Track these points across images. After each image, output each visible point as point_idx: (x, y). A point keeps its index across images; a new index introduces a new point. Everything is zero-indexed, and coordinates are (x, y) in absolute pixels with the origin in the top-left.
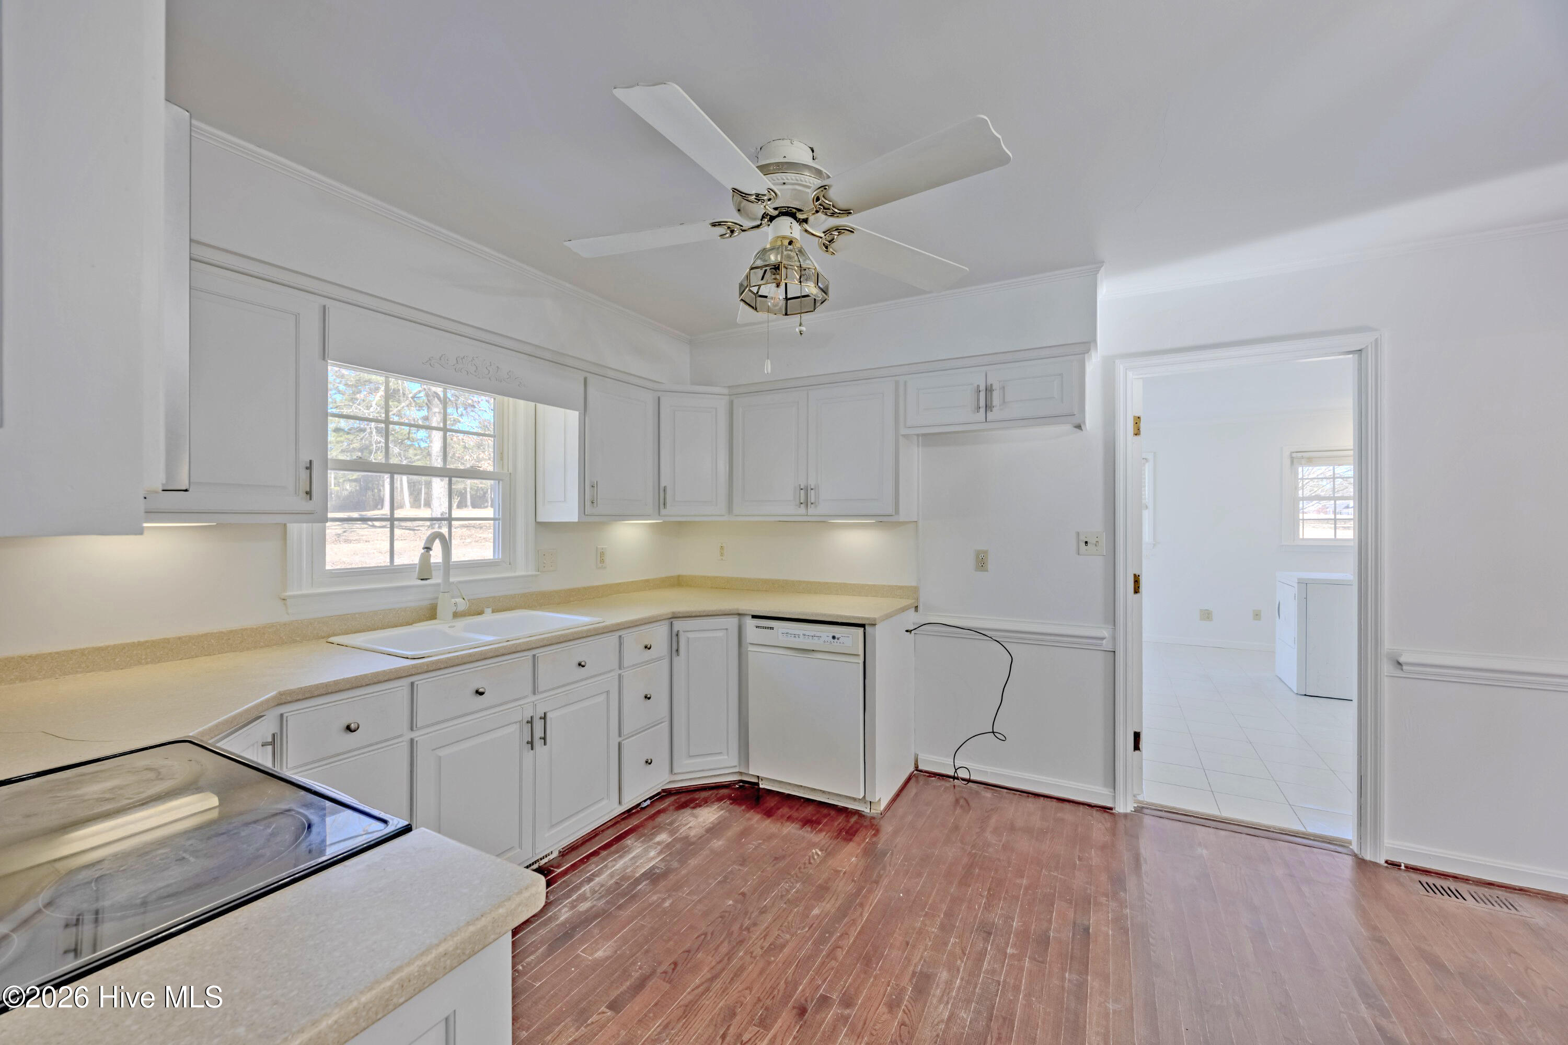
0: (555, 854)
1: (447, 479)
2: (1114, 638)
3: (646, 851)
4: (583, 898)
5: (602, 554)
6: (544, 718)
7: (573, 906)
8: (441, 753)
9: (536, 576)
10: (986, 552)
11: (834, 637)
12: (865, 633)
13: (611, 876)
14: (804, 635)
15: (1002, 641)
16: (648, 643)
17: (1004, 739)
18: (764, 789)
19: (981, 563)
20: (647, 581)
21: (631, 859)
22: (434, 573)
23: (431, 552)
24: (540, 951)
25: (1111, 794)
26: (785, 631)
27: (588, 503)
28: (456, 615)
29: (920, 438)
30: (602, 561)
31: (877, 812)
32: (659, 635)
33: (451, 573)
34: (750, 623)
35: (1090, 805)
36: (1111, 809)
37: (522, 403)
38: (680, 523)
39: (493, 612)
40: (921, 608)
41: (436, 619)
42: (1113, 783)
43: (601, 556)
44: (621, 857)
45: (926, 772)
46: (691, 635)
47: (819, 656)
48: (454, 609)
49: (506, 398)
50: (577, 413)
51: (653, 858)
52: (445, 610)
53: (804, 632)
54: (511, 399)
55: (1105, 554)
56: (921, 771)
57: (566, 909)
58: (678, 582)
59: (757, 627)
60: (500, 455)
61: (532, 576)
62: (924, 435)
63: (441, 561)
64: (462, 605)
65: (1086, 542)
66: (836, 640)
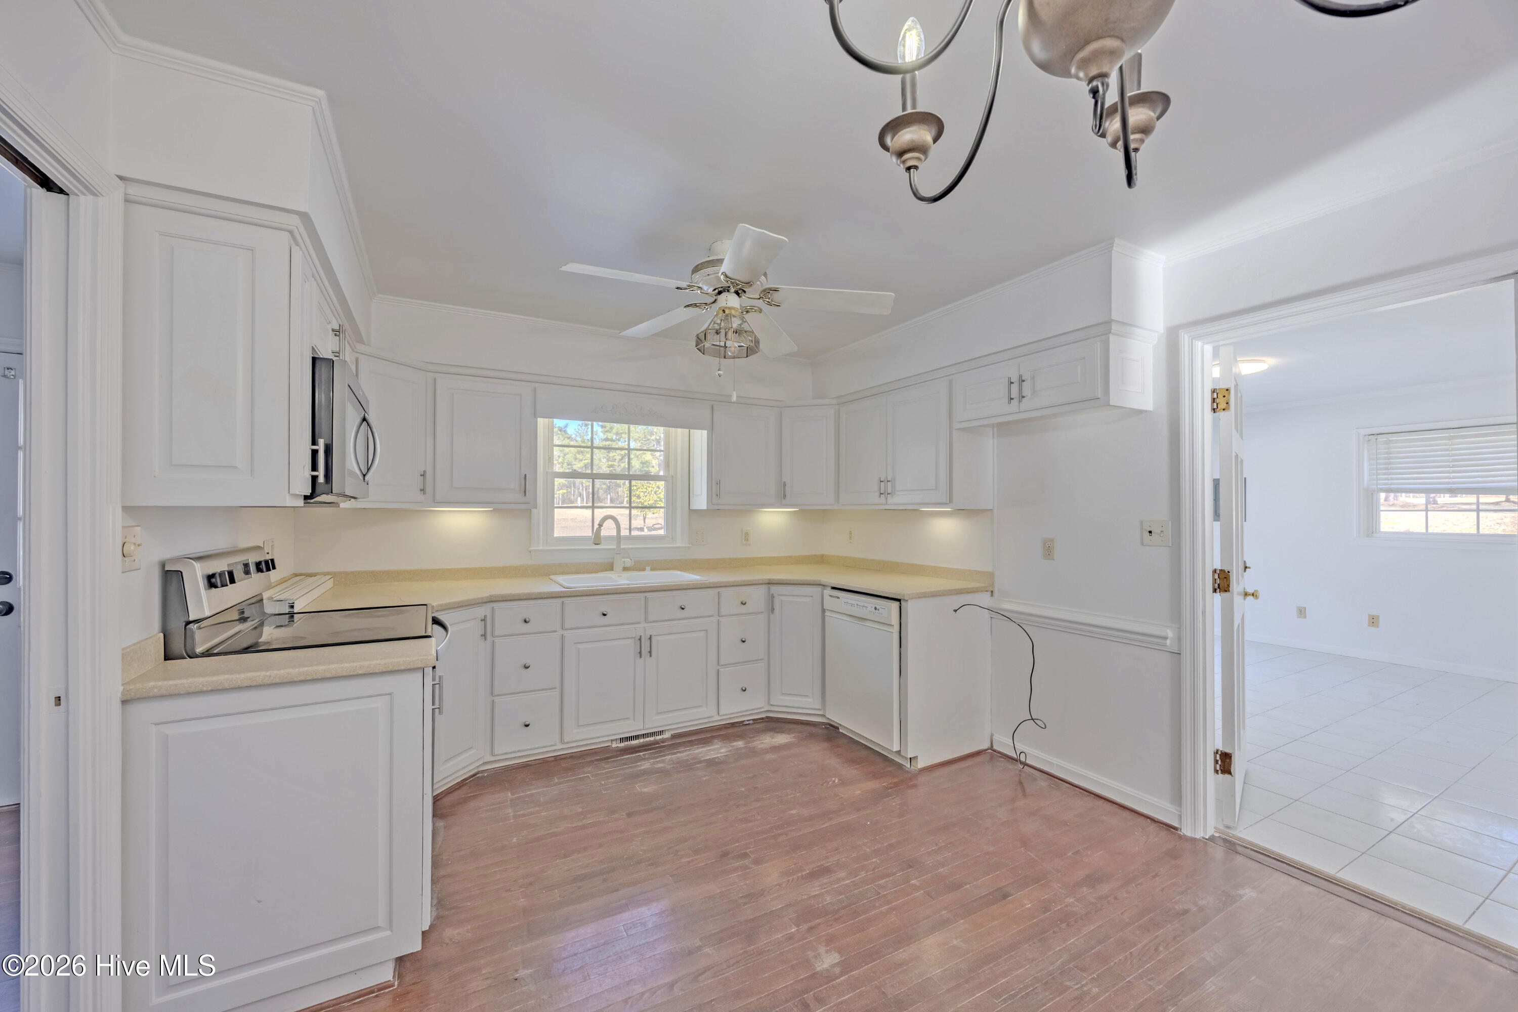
0: (667, 735)
1: (628, 481)
2: (1179, 639)
3: (721, 748)
4: (663, 762)
5: (747, 534)
6: (650, 638)
7: (654, 763)
8: (580, 646)
9: (689, 548)
10: (1052, 540)
11: (875, 608)
12: (900, 607)
13: (688, 755)
14: (857, 605)
15: (1022, 623)
16: (744, 600)
17: (1044, 727)
18: (842, 733)
19: (1048, 551)
20: (790, 557)
21: (707, 750)
22: (602, 542)
23: (602, 528)
24: (619, 778)
25: (1176, 812)
26: (846, 600)
27: (714, 496)
28: (625, 569)
29: (995, 429)
30: (747, 540)
31: (915, 768)
32: (757, 596)
33: (621, 542)
34: (828, 592)
35: (1153, 820)
36: (1176, 829)
37: (679, 430)
38: (824, 511)
39: (651, 570)
40: (996, 593)
41: (613, 570)
42: (1178, 799)
43: (746, 536)
44: (702, 747)
45: (999, 752)
46: (784, 598)
47: (868, 624)
48: (623, 565)
49: (671, 429)
50: (705, 432)
51: (721, 753)
52: (618, 566)
53: (857, 602)
54: (673, 429)
55: (1171, 545)
56: (995, 751)
57: (649, 764)
58: (821, 560)
59: (831, 596)
60: (667, 464)
61: (685, 547)
62: (1000, 425)
63: (615, 535)
64: (629, 563)
65: (1150, 532)
66: (877, 611)
